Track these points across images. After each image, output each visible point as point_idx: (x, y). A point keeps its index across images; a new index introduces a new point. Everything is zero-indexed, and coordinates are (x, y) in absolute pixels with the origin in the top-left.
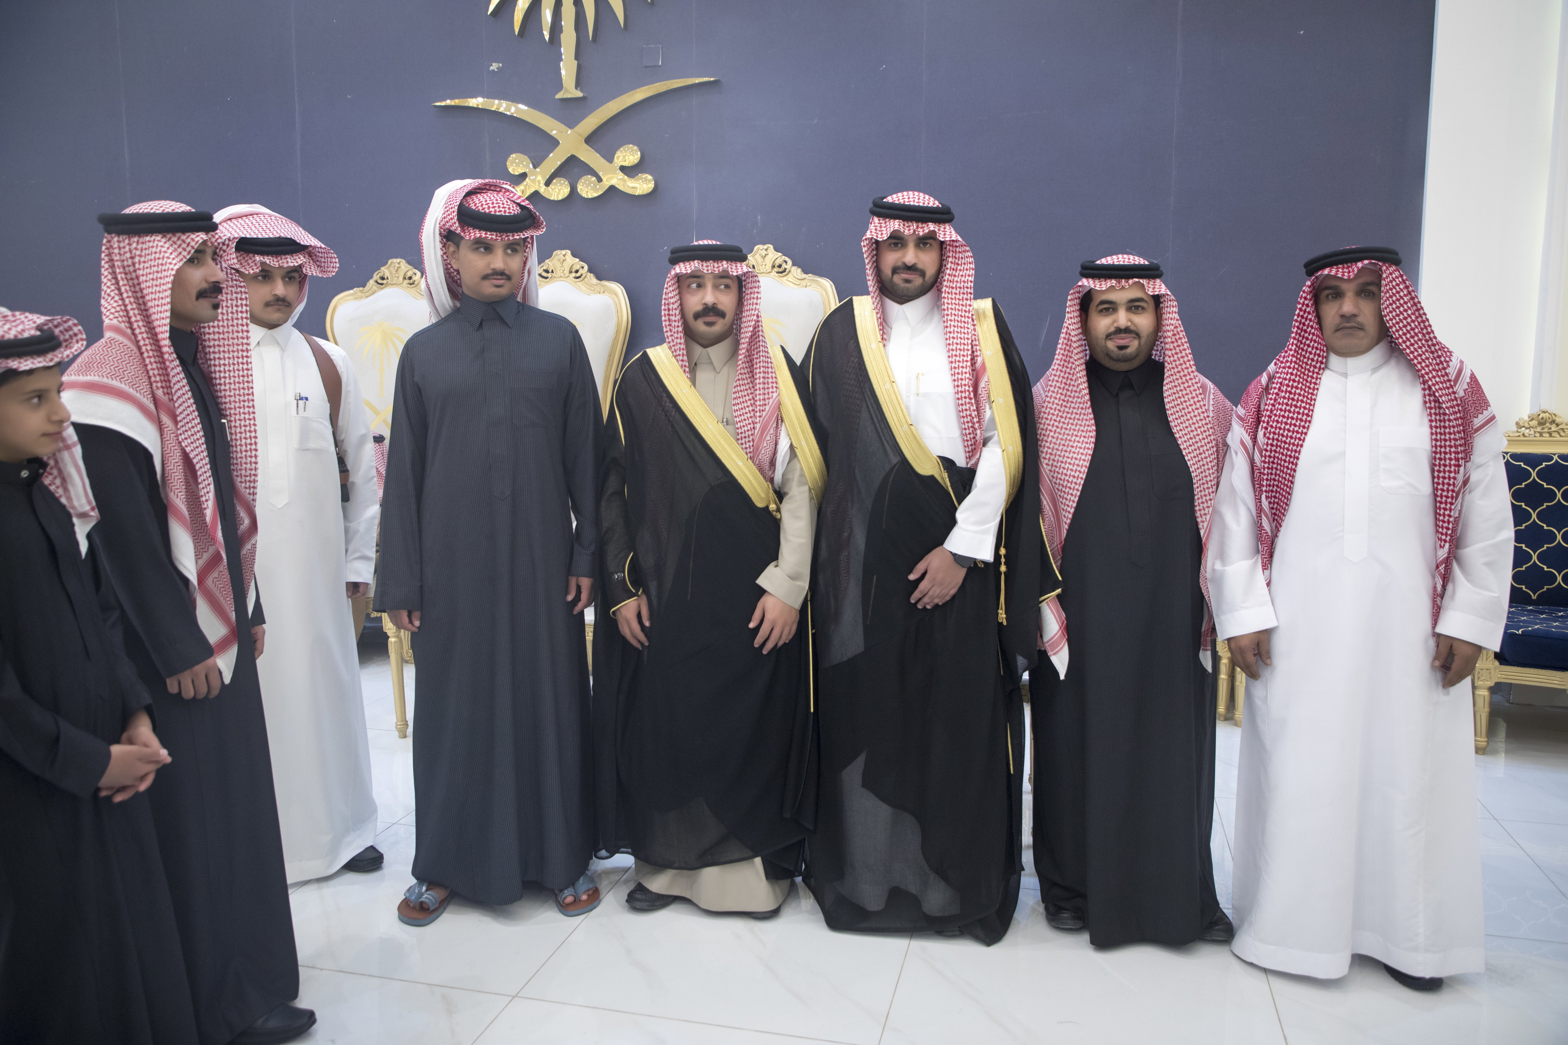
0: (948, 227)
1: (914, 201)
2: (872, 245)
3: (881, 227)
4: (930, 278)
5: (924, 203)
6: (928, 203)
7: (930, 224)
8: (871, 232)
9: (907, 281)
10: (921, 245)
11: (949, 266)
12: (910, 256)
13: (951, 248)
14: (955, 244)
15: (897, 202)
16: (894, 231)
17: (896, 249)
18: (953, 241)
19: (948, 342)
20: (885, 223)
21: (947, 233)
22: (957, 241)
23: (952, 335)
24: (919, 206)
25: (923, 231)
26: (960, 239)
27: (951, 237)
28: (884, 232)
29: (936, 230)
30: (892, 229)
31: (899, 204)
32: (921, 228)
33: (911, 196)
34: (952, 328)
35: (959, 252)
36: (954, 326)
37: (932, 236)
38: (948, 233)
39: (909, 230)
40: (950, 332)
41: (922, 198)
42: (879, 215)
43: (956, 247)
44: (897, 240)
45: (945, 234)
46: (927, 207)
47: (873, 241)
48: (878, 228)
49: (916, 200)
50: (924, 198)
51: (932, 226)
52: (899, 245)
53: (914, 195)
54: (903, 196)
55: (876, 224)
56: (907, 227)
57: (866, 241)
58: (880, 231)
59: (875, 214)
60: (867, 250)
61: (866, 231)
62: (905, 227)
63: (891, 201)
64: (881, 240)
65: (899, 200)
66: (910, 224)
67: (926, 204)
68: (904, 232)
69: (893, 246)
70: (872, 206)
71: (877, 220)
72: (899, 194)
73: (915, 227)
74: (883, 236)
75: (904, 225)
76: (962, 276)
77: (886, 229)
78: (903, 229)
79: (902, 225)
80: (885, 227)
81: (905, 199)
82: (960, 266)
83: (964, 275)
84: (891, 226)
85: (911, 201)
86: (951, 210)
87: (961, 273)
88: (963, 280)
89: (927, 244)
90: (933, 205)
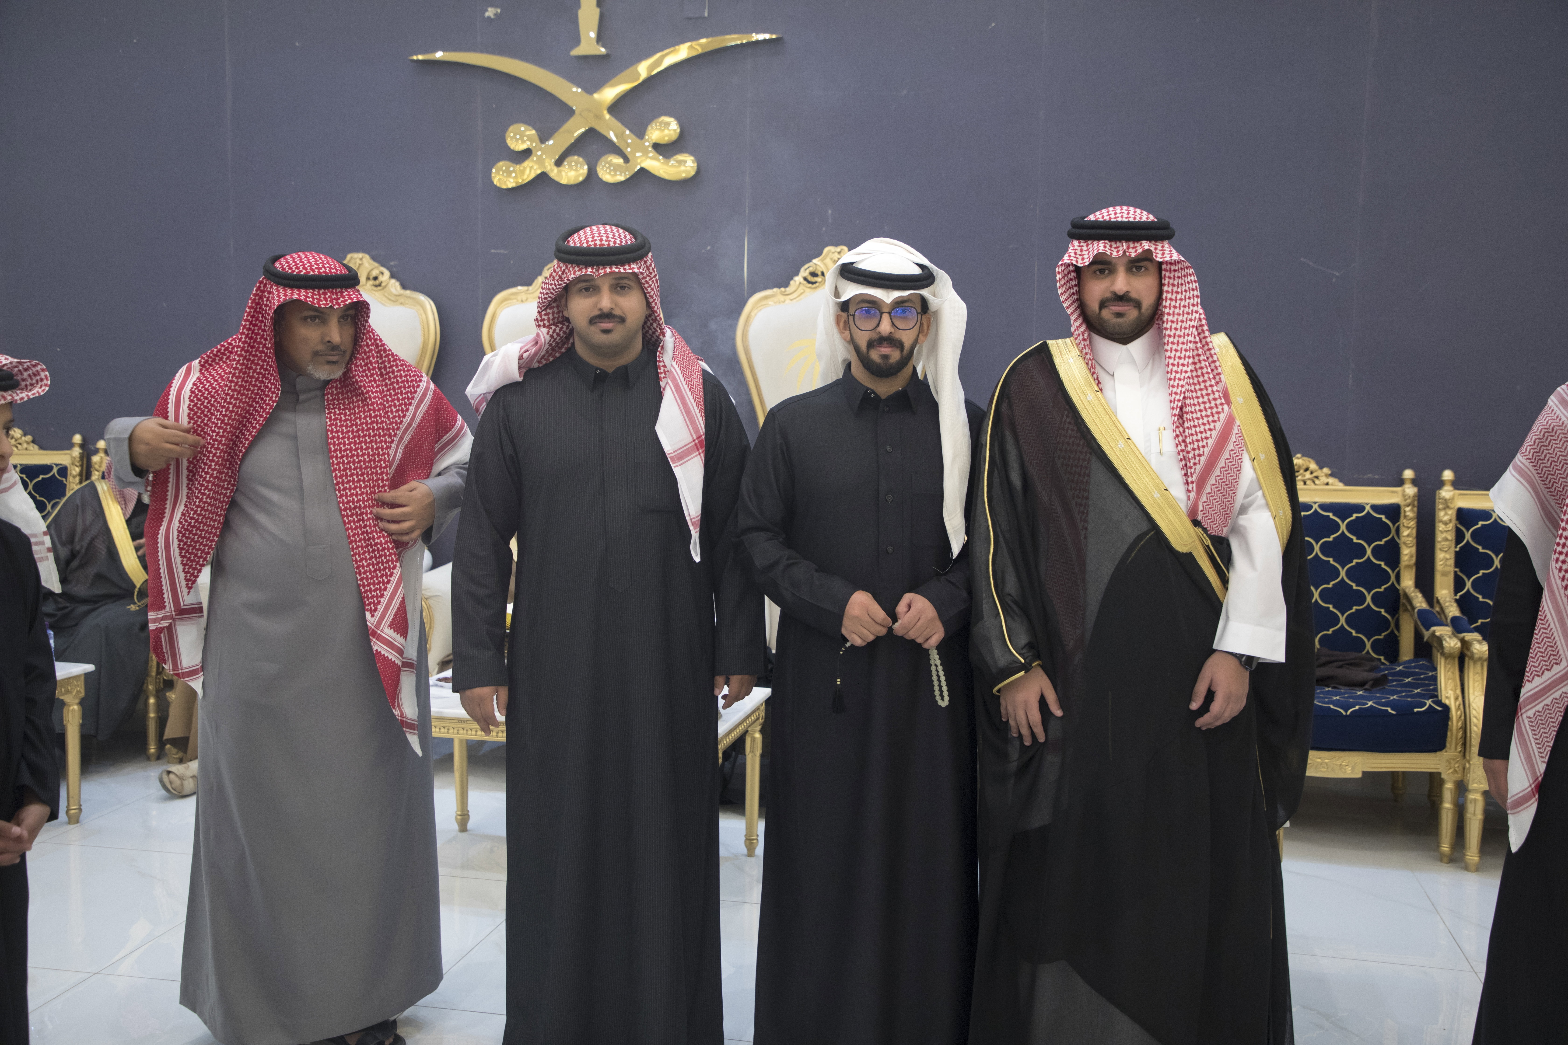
0: (1167, 246)
1: (1122, 217)
2: (1071, 273)
3: (1081, 250)
4: (1146, 309)
5: (1135, 218)
6: (1141, 218)
7: (1145, 242)
8: (1070, 256)
9: (1119, 315)
10: (1134, 270)
12: (1121, 283)
13: (1168, 275)
14: (1175, 265)
15: (1101, 219)
16: (1098, 254)
17: (1102, 276)
18: (1174, 262)
20: (1087, 245)
21: (1165, 252)
22: (1178, 262)
24: (1129, 221)
25: (1136, 251)
26: (1183, 259)
27: (1170, 257)
28: (1085, 257)
29: (1152, 249)
30: (1095, 252)
31: (1105, 221)
32: (1133, 248)
33: (1119, 211)
35: (1179, 277)
37: (1146, 256)
38: (1167, 252)
39: (1118, 252)
41: (1132, 212)
42: (1079, 237)
43: (1175, 271)
44: (1102, 265)
46: (1138, 222)
47: (1072, 266)
48: (1079, 252)
49: (1125, 215)
50: (1135, 212)
51: (1146, 245)
52: (1107, 272)
53: (1122, 209)
54: (1108, 212)
55: (1076, 248)
56: (1115, 248)
57: (1063, 268)
58: (1080, 255)
59: (1073, 236)
60: (1063, 277)
61: (1063, 257)
62: (1113, 249)
63: (1094, 219)
64: (1082, 265)
65: (1103, 217)
66: (1119, 244)
67: (1138, 219)
68: (1111, 254)
69: (1098, 272)
70: (1070, 227)
71: (1076, 243)
72: (1104, 211)
73: (1125, 247)
74: (1085, 261)
75: (1111, 246)
76: (1185, 306)
77: (1088, 252)
78: (1110, 251)
79: (1108, 246)
80: (1086, 251)
81: (1111, 216)
82: (1180, 294)
83: (1187, 305)
84: (1095, 249)
85: (1118, 217)
86: (1169, 225)
87: (1183, 304)
88: (1186, 312)
89: (1142, 267)
90: (1146, 220)
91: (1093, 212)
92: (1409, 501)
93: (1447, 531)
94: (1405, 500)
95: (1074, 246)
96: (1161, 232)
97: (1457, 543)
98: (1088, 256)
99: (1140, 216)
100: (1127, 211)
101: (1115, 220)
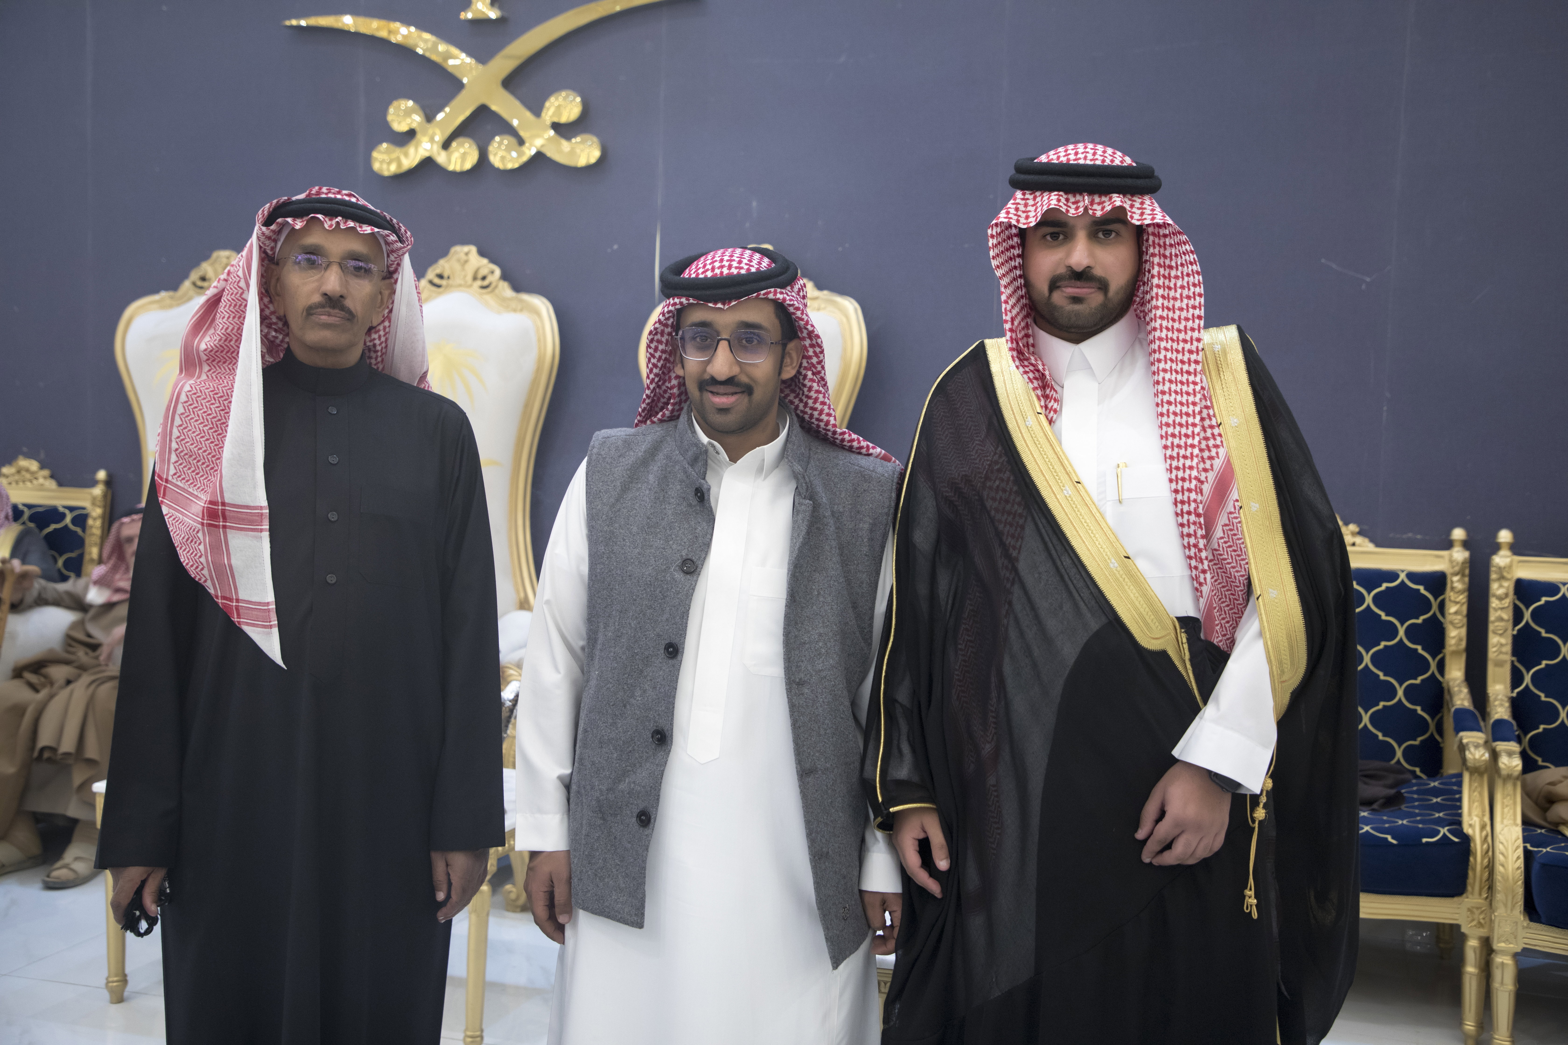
0: (1148, 202)
1: (1085, 158)
2: (1010, 237)
3: (1026, 205)
4: (1117, 293)
5: (1103, 161)
6: (1112, 161)
7: (1115, 195)
8: (1008, 213)
9: (1076, 300)
10: (1101, 235)
11: (1155, 271)
12: (1080, 253)
13: (1157, 241)
14: (1161, 230)
15: (1055, 161)
16: (1049, 211)
17: (1056, 243)
18: (1159, 226)
19: (1160, 409)
20: (1034, 198)
21: (1146, 212)
22: (1165, 225)
23: (1166, 398)
24: (1094, 165)
25: (1103, 209)
26: (1170, 222)
27: (1153, 219)
28: (1032, 214)
29: (1127, 207)
30: (1045, 208)
31: (1061, 164)
32: (1099, 204)
33: (1081, 150)
34: (1168, 384)
35: (1171, 245)
36: (1170, 381)
37: (1118, 216)
38: (1148, 212)
39: (1077, 208)
40: (1163, 393)
41: (1099, 152)
42: (1024, 186)
43: (1165, 236)
44: (1054, 227)
45: (1142, 214)
46: (1109, 167)
47: (1014, 231)
48: (1022, 208)
49: (1090, 156)
50: (1104, 152)
51: (1118, 200)
52: (1061, 237)
53: (1086, 148)
54: (1066, 151)
55: (1018, 201)
56: (1073, 203)
57: (999, 230)
58: (1024, 212)
59: (1016, 184)
60: (999, 243)
61: (999, 213)
62: (1070, 204)
63: (1046, 161)
64: (1025, 227)
65: (1058, 158)
66: (1078, 197)
67: (1108, 162)
68: (1067, 211)
69: (1048, 238)
70: (1012, 171)
71: (1019, 194)
72: (1061, 150)
73: (1087, 202)
74: (1030, 220)
75: (1067, 200)
76: (1182, 287)
77: (1034, 207)
78: (1065, 207)
79: (1063, 200)
80: (1033, 206)
81: (1069, 156)
82: (1175, 269)
83: (1185, 284)
84: (1044, 203)
85: (1080, 159)
86: (1153, 171)
87: (1179, 283)
88: (1184, 295)
89: (1111, 231)
90: (1119, 164)
91: (1046, 151)
92: (1457, 569)
93: (1502, 609)
94: (1453, 567)
95: (1015, 199)
96: (1140, 182)
97: (1515, 623)
98: (1034, 214)
99: (1111, 158)
100: (1092, 151)
101: (1076, 162)
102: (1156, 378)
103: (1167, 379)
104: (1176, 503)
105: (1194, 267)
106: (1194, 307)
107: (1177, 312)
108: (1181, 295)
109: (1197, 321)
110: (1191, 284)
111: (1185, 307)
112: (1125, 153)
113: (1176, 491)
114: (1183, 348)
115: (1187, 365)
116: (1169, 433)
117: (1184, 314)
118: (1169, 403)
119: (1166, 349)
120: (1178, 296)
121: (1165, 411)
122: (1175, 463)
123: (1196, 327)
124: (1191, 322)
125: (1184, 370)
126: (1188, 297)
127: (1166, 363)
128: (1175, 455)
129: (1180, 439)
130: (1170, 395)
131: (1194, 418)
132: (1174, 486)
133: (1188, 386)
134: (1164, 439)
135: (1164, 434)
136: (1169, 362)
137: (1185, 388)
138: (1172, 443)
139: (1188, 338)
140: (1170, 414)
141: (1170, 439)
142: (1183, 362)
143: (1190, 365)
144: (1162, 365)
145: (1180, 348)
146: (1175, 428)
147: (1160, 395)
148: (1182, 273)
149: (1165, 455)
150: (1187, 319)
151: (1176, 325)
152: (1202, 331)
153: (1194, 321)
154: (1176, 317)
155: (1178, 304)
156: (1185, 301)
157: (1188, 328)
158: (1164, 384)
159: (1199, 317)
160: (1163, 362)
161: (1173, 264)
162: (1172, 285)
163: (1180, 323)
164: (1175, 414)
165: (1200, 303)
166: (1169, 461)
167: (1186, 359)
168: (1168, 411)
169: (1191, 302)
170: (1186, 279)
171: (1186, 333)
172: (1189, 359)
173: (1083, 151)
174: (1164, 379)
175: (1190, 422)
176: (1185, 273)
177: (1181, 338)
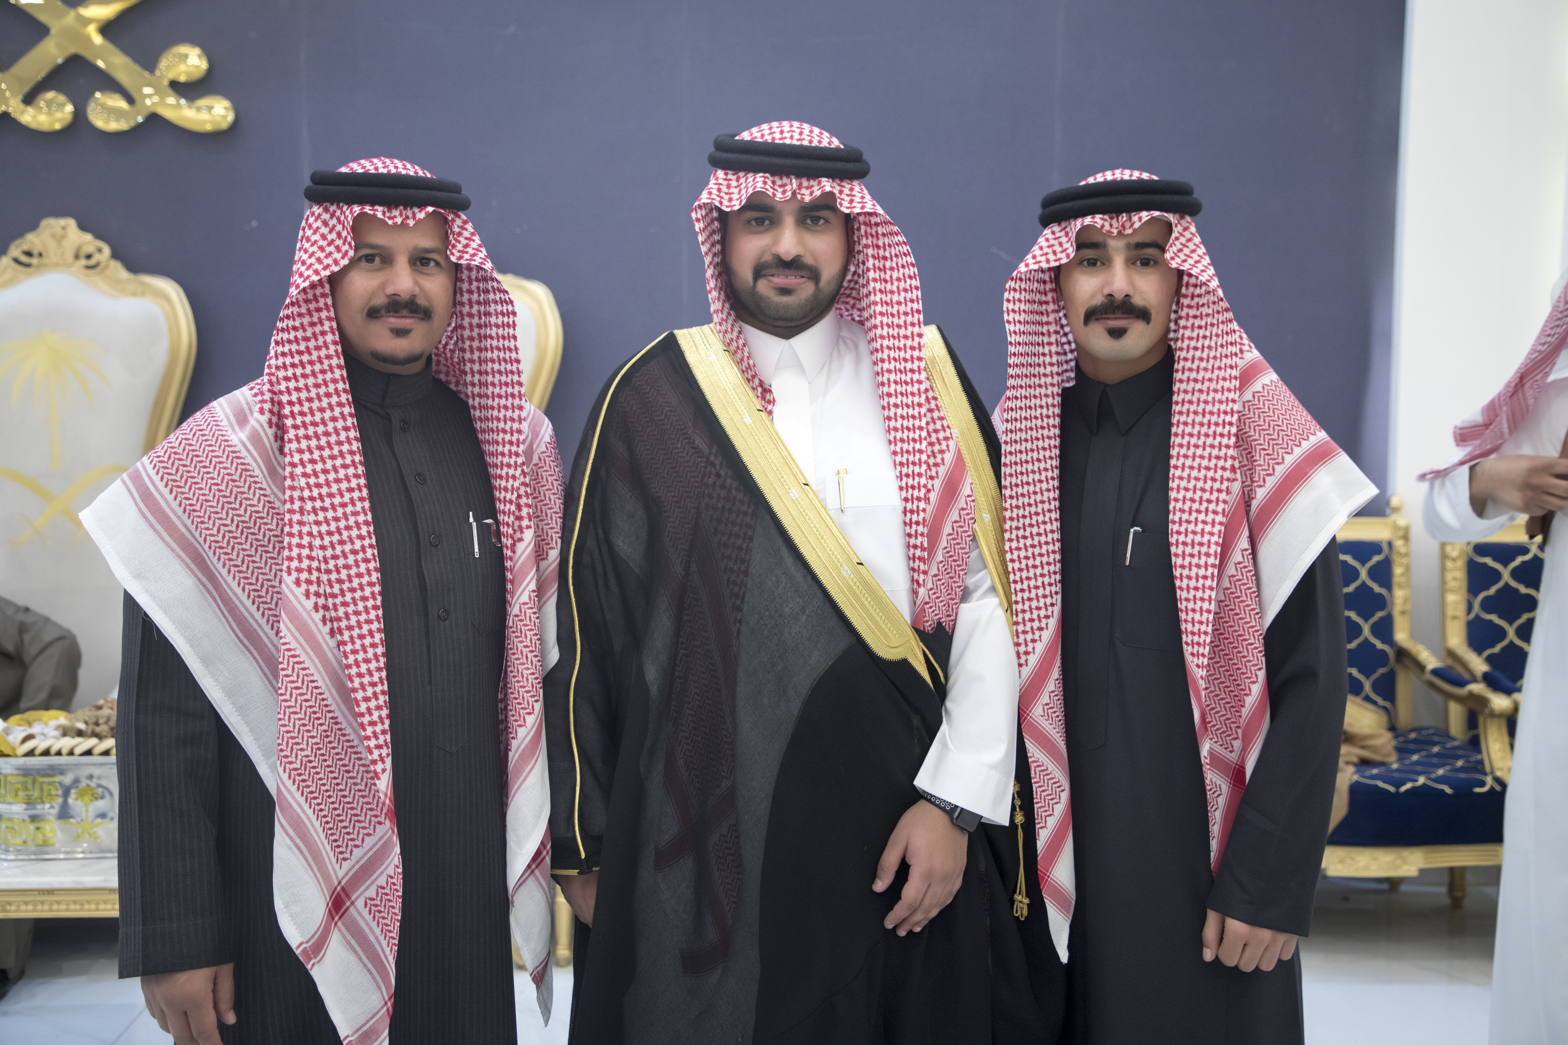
0: (857, 188)
1: (792, 137)
2: (712, 221)
3: (729, 186)
5: (811, 142)
6: (820, 142)
7: (824, 179)
8: (711, 194)
9: (785, 291)
10: (809, 221)
11: (870, 263)
12: (788, 241)
13: (868, 230)
14: (874, 220)
15: (759, 140)
16: (754, 194)
17: (761, 228)
18: (869, 214)
19: (886, 413)
20: (738, 179)
21: (855, 198)
22: (875, 214)
23: (892, 400)
24: (801, 146)
25: (811, 193)
26: (881, 208)
27: (863, 207)
28: (735, 196)
29: (836, 192)
30: (750, 191)
31: (765, 143)
32: (807, 188)
33: (786, 128)
34: (893, 386)
35: (884, 235)
36: (896, 382)
37: (827, 203)
38: (857, 199)
39: (784, 192)
40: (889, 395)
41: (806, 132)
42: (725, 166)
43: (875, 224)
44: (760, 212)
45: (852, 202)
46: (816, 148)
47: (715, 214)
48: (725, 188)
49: (796, 136)
50: (811, 132)
51: (827, 185)
52: (767, 222)
53: (791, 126)
54: (771, 128)
55: (720, 181)
56: (780, 186)
57: (702, 212)
58: (727, 194)
59: (717, 163)
60: (703, 226)
61: (701, 194)
62: (776, 187)
63: (749, 138)
64: (729, 209)
65: (763, 136)
66: (785, 180)
67: (815, 143)
68: (774, 195)
69: (753, 223)
70: (712, 149)
71: (721, 174)
72: (765, 126)
73: (795, 185)
74: (733, 203)
75: (774, 182)
76: (899, 279)
77: (738, 190)
78: (772, 191)
79: (769, 183)
80: (736, 187)
81: (775, 135)
82: (889, 260)
83: (901, 276)
84: (749, 185)
85: (785, 138)
86: (861, 155)
87: (895, 275)
88: (901, 288)
89: (819, 218)
90: (827, 145)
91: (747, 129)
95: (716, 179)
96: (848, 166)
98: (738, 196)
99: (818, 138)
100: (799, 130)
101: (781, 142)
102: (880, 379)
103: (892, 380)
104: (905, 512)
105: (908, 258)
106: (912, 301)
107: (896, 307)
108: (898, 288)
109: (916, 315)
110: (906, 276)
111: (903, 300)
112: (832, 134)
113: (906, 500)
114: (905, 345)
115: (910, 362)
116: (898, 438)
117: (902, 308)
118: (896, 406)
119: (889, 348)
120: (895, 289)
121: (892, 415)
122: (905, 470)
123: (916, 321)
124: (910, 316)
125: (908, 369)
126: (906, 290)
127: (890, 363)
128: (905, 461)
129: (909, 444)
130: (897, 397)
131: (920, 420)
132: (904, 494)
133: (913, 386)
134: (893, 444)
135: (892, 439)
136: (892, 361)
137: (909, 388)
138: (902, 449)
139: (909, 334)
140: (898, 418)
141: (899, 444)
142: (905, 360)
143: (913, 362)
144: (886, 366)
145: (902, 346)
146: (903, 432)
147: (886, 398)
148: (897, 264)
149: (895, 461)
150: (906, 314)
151: (896, 321)
152: (922, 325)
153: (913, 316)
154: (895, 312)
155: (895, 298)
156: (903, 294)
157: (908, 323)
158: (889, 386)
159: (918, 312)
160: (887, 362)
161: (887, 255)
162: (888, 278)
163: (899, 318)
164: (902, 417)
165: (917, 297)
166: (898, 468)
167: (908, 357)
168: (895, 414)
169: (909, 295)
170: (901, 270)
171: (906, 328)
172: (912, 357)
173: (789, 129)
174: (889, 380)
175: (916, 426)
176: (900, 265)
177: (901, 335)
